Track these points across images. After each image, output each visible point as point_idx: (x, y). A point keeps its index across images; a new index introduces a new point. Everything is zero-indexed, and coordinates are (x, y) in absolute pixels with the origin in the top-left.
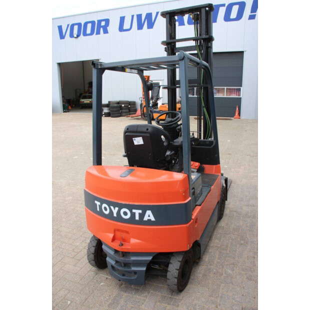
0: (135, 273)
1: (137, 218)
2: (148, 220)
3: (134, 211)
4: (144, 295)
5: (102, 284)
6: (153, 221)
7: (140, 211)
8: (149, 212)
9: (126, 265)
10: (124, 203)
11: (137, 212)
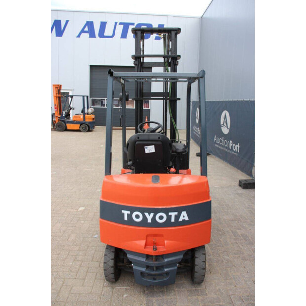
0: (167, 273)
1: (173, 220)
2: (183, 220)
3: (170, 214)
4: (173, 294)
5: (125, 296)
6: (187, 221)
7: (176, 213)
8: (184, 213)
9: (159, 268)
10: (160, 207)
11: (173, 214)
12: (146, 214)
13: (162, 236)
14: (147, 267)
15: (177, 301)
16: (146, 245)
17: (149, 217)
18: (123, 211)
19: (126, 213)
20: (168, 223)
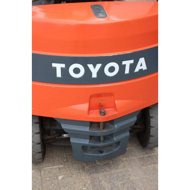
12: (90, 66)
13: (111, 94)
14: (91, 138)
15: (129, 175)
16: (90, 109)
17: (94, 71)
18: (54, 65)
19: (59, 67)
20: (121, 76)
